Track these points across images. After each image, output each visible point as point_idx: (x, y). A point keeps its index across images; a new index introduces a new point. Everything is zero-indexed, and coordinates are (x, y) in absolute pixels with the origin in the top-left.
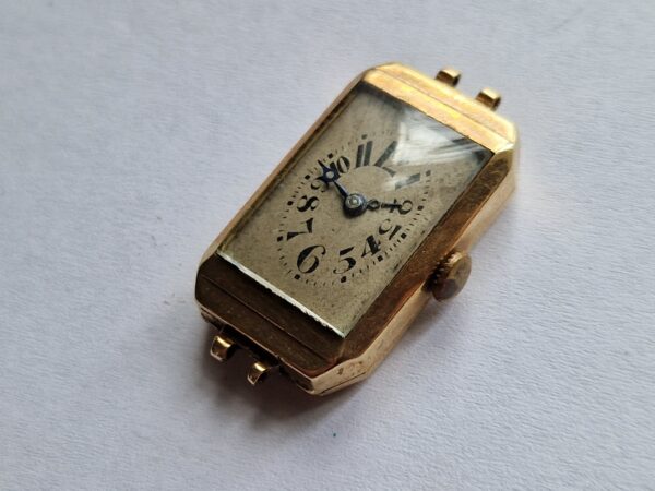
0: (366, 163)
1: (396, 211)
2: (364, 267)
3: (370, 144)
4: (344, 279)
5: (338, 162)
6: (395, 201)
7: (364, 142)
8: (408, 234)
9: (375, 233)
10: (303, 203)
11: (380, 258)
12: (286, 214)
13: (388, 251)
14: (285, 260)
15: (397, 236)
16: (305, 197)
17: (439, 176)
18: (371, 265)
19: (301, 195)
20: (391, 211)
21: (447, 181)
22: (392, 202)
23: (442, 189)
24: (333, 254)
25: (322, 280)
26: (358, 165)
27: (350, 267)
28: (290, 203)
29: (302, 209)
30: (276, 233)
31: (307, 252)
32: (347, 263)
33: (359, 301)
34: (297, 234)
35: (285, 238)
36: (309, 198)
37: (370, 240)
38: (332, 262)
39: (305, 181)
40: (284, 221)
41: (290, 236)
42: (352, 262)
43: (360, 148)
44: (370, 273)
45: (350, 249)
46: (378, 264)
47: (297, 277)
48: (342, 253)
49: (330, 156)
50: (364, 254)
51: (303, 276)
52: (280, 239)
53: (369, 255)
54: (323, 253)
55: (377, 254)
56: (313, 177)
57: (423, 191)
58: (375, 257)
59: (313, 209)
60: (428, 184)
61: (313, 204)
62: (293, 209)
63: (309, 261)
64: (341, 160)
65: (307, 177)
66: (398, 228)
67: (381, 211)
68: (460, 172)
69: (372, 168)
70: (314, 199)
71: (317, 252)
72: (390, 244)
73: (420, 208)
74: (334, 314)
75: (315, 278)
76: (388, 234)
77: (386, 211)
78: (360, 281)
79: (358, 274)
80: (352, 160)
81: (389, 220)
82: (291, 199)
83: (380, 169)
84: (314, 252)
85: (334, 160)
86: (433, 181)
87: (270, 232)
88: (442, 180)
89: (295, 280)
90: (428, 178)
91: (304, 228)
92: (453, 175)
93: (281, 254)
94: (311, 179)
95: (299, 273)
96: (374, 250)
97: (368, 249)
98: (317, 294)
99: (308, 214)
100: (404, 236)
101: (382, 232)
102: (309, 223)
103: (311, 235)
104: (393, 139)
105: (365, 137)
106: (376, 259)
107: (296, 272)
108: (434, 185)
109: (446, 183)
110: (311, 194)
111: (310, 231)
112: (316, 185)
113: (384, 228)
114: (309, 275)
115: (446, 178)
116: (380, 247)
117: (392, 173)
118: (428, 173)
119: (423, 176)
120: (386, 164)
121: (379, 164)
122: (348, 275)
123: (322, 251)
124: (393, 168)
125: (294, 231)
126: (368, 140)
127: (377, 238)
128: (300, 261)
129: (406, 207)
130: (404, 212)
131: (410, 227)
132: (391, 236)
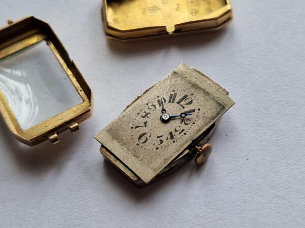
0: (173, 102)
1: (183, 123)
2: (166, 145)
3: (175, 94)
4: (157, 148)
5: (161, 100)
7: (173, 93)
8: (187, 133)
9: (173, 131)
10: (144, 114)
11: (174, 142)
12: (136, 118)
13: (178, 139)
14: (133, 137)
15: (182, 133)
16: (145, 112)
17: (204, 112)
18: (170, 144)
19: (143, 111)
20: (181, 123)
23: (204, 117)
24: (154, 137)
25: (148, 147)
26: (169, 102)
27: (161, 144)
28: (138, 114)
29: (143, 117)
30: (131, 125)
31: (143, 135)
32: (160, 142)
33: (163, 159)
34: (139, 127)
35: (134, 128)
37: (171, 134)
38: (153, 141)
39: (146, 105)
40: (135, 121)
41: (137, 127)
42: (162, 142)
43: (171, 95)
44: (169, 147)
45: (162, 136)
46: (173, 144)
47: (138, 145)
48: (158, 137)
49: (158, 96)
50: (167, 139)
51: (140, 145)
52: (132, 128)
53: (169, 140)
55: (173, 140)
56: (150, 104)
57: (195, 117)
58: (172, 141)
59: (148, 117)
60: (198, 114)
61: (148, 115)
62: (139, 116)
63: (143, 139)
65: (147, 104)
66: (183, 130)
68: (212, 111)
69: (175, 104)
70: (149, 113)
72: (179, 136)
73: (194, 123)
74: (151, 162)
75: (145, 146)
77: (179, 123)
78: (164, 150)
79: (163, 147)
80: (167, 100)
81: (180, 126)
82: (139, 112)
83: (179, 105)
84: (146, 135)
85: (160, 98)
86: (201, 113)
87: (128, 124)
88: (204, 113)
89: (136, 146)
90: (198, 112)
91: (143, 125)
92: (209, 112)
93: (132, 134)
94: (149, 105)
95: (139, 143)
96: (172, 137)
97: (169, 137)
98: (145, 153)
99: (145, 119)
100: (185, 134)
101: (176, 131)
102: (145, 123)
103: (146, 128)
104: (186, 93)
105: (174, 91)
106: (172, 142)
107: (137, 142)
108: (201, 115)
109: (206, 115)
110: (148, 111)
111: (146, 126)
112: (150, 107)
113: (177, 130)
114: (143, 145)
115: (206, 113)
116: (174, 137)
117: (184, 107)
118: (199, 110)
119: (196, 111)
120: (182, 103)
121: (178, 103)
122: (159, 147)
123: (150, 135)
124: (184, 105)
125: (138, 125)
126: (175, 92)
127: (174, 133)
128: (140, 138)
129: (188, 122)
130: (186, 124)
131: (188, 130)
132: (180, 133)
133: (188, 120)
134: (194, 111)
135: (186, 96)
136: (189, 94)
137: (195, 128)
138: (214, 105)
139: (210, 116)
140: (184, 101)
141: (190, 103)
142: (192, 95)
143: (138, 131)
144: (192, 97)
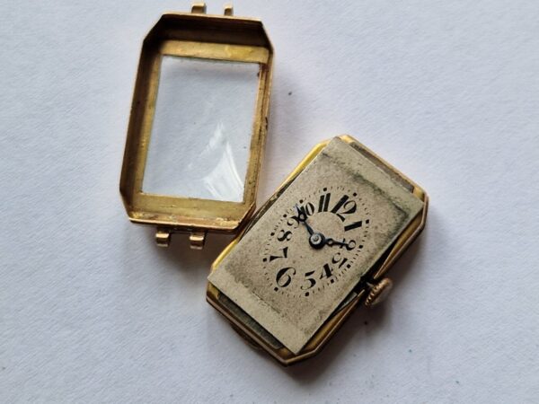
0: (326, 210)
1: (344, 247)
2: (321, 287)
3: (329, 195)
4: (307, 294)
5: (307, 207)
6: (344, 240)
7: (325, 193)
8: (352, 265)
9: (329, 262)
10: (281, 235)
11: (332, 281)
12: (270, 242)
13: (338, 277)
14: (268, 276)
15: (344, 266)
16: (283, 231)
17: (375, 225)
18: (326, 285)
19: (280, 229)
20: (341, 248)
22: (341, 241)
23: (376, 234)
24: (301, 274)
25: (293, 293)
26: (320, 210)
27: (312, 286)
28: (273, 234)
29: (281, 240)
30: (262, 256)
31: (283, 272)
32: (310, 283)
33: (317, 311)
34: (277, 257)
35: (268, 260)
36: (286, 231)
37: (326, 267)
38: (300, 281)
39: (283, 218)
40: (268, 247)
41: (272, 258)
42: (313, 282)
43: (322, 197)
44: (325, 291)
45: (312, 273)
46: (331, 285)
47: (276, 289)
48: (307, 274)
49: (301, 202)
50: (322, 277)
51: (280, 289)
52: (265, 260)
53: (325, 278)
54: (295, 274)
55: (330, 278)
56: (289, 216)
57: (362, 235)
58: (329, 280)
59: (288, 240)
60: (367, 230)
61: (289, 237)
62: (274, 239)
63: (284, 279)
64: (308, 205)
65: (285, 216)
66: (345, 260)
67: (334, 247)
68: (389, 223)
69: (329, 214)
70: (289, 233)
71: (290, 272)
72: (339, 271)
73: (361, 247)
74: (300, 319)
75: (288, 291)
76: (338, 264)
77: (338, 247)
78: (318, 296)
79: (317, 292)
80: (316, 207)
81: (339, 254)
82: (273, 231)
83: (335, 215)
84: (287, 272)
85: (304, 204)
86: (370, 227)
87: (259, 254)
88: (376, 228)
89: (274, 292)
90: (367, 225)
91: (281, 253)
92: (385, 225)
93: (265, 271)
95: (277, 286)
96: (329, 274)
97: (325, 273)
98: (288, 303)
99: (285, 244)
100: (349, 266)
101: (334, 262)
102: (285, 250)
103: (287, 259)
104: (345, 193)
105: (325, 190)
106: (329, 282)
107: (275, 285)
108: (371, 231)
109: (379, 230)
110: (287, 229)
111: (286, 256)
112: (290, 222)
113: (336, 259)
114: (284, 289)
115: (379, 227)
116: (332, 273)
117: (343, 219)
118: (367, 222)
119: (364, 224)
120: (339, 211)
121: (334, 211)
122: (310, 291)
123: (293, 271)
124: (344, 216)
125: (274, 255)
126: (327, 192)
127: (331, 266)
128: (278, 278)
129: (351, 245)
130: (349, 249)
131: (353, 260)
132: (340, 266)
133: (352, 241)
134: (359, 224)
135: (345, 198)
136: (350, 195)
137: (364, 254)
138: (392, 211)
139: (385, 231)
140: (342, 207)
141: (353, 210)
142: (355, 195)
143: (275, 266)
144: (356, 199)
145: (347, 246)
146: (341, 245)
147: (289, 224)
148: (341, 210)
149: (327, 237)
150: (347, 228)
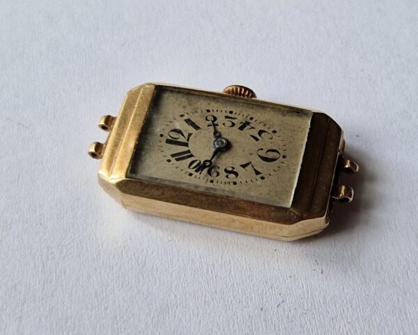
0: (189, 151)
1: (216, 123)
2: (262, 125)
3: (173, 156)
4: (275, 132)
5: (194, 168)
6: (209, 126)
7: (173, 160)
8: (229, 109)
10: (232, 176)
11: (251, 119)
12: (244, 182)
13: (245, 116)
14: (276, 168)
15: (232, 116)
16: (227, 177)
17: (182, 109)
18: (258, 122)
19: (227, 180)
20: (217, 125)
21: (184, 104)
22: (212, 127)
23: (191, 105)
24: (259, 144)
25: (280, 143)
26: (192, 156)
27: (265, 132)
28: (235, 183)
29: (236, 174)
30: (260, 182)
31: (265, 159)
32: (263, 135)
33: (284, 118)
34: (255, 170)
35: (261, 175)
36: (226, 174)
37: (241, 128)
38: (266, 142)
39: (215, 182)
40: (249, 180)
41: (257, 173)
42: (260, 132)
43: (177, 160)
44: (264, 120)
45: (252, 136)
46: (256, 118)
47: (284, 157)
48: (257, 139)
50: (253, 128)
51: (282, 154)
52: (263, 178)
53: (252, 125)
54: (262, 149)
55: (250, 121)
56: (210, 178)
57: (196, 114)
59: (233, 168)
60: (190, 113)
61: (230, 169)
62: (238, 180)
63: (271, 155)
64: (191, 167)
65: (212, 181)
66: (227, 117)
67: (220, 130)
68: (174, 100)
69: (190, 147)
70: (226, 171)
71: (262, 153)
72: (239, 117)
73: (208, 111)
74: (299, 128)
75: (281, 147)
76: (233, 121)
77: (218, 127)
78: (271, 123)
79: (267, 126)
80: (190, 160)
81: (224, 124)
82: (232, 184)
83: (189, 143)
84: (264, 155)
85: (192, 171)
86: (186, 112)
87: (260, 186)
88: (184, 107)
89: (287, 157)
90: (186, 115)
91: (249, 168)
92: (178, 103)
93: (272, 173)
94: (212, 178)
95: (281, 157)
96: (248, 123)
97: (248, 127)
98: (291, 142)
99: (238, 169)
100: (231, 112)
101: (233, 124)
102: (244, 166)
104: (164, 144)
105: (169, 161)
106: (253, 120)
108: (189, 110)
110: (223, 174)
111: (250, 163)
112: (215, 174)
113: (231, 124)
114: (280, 151)
116: (244, 122)
117: (190, 135)
118: (182, 116)
119: (186, 117)
120: (185, 141)
121: (186, 145)
122: (271, 131)
123: (261, 151)
124: (186, 135)
125: (254, 172)
126: (171, 158)
127: (239, 125)
128: (273, 160)
129: (211, 118)
130: (215, 119)
131: (224, 112)
132: (234, 118)
133: (207, 119)
134: (188, 121)
135: (168, 141)
136: (164, 139)
137: (214, 106)
139: (184, 99)
140: (178, 140)
141: (179, 132)
142: (162, 135)
143: (263, 167)
144: (166, 133)
145: (213, 122)
146: (215, 125)
147: (218, 174)
148: (182, 139)
149: (214, 139)
150: (197, 128)
